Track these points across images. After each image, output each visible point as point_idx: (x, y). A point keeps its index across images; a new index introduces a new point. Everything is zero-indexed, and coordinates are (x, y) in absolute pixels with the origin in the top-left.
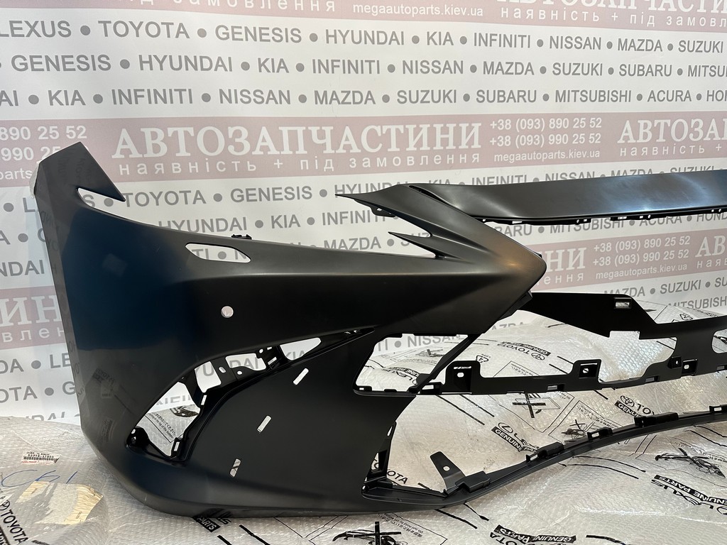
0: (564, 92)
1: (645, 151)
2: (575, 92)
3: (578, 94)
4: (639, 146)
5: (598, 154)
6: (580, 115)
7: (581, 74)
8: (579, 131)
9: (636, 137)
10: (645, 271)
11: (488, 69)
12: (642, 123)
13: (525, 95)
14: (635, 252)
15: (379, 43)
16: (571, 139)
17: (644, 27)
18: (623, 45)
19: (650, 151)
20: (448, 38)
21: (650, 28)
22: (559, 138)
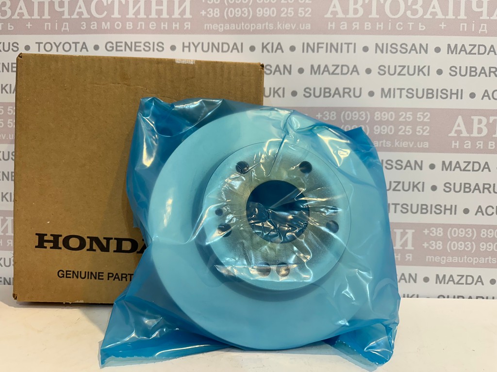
0: (390, 90)
1: (480, 145)
2: (401, 89)
3: (404, 93)
4: (474, 140)
5: (426, 145)
6: (406, 110)
7: (407, 74)
8: (406, 123)
9: (470, 131)
10: (482, 260)
11: (315, 70)
12: (476, 119)
13: (350, 91)
14: (470, 240)
15: (223, 51)
16: (397, 131)
17: (475, 34)
18: (451, 50)
19: (486, 144)
20: (280, 47)
21: (483, 34)
22: (384, 128)
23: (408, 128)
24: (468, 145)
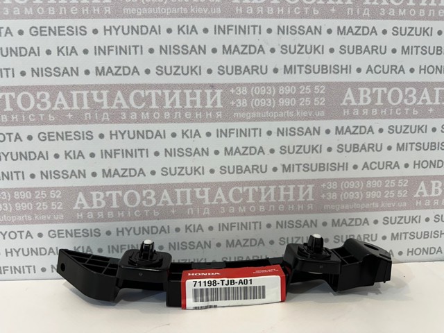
23: (308, 99)
24: (356, 112)
